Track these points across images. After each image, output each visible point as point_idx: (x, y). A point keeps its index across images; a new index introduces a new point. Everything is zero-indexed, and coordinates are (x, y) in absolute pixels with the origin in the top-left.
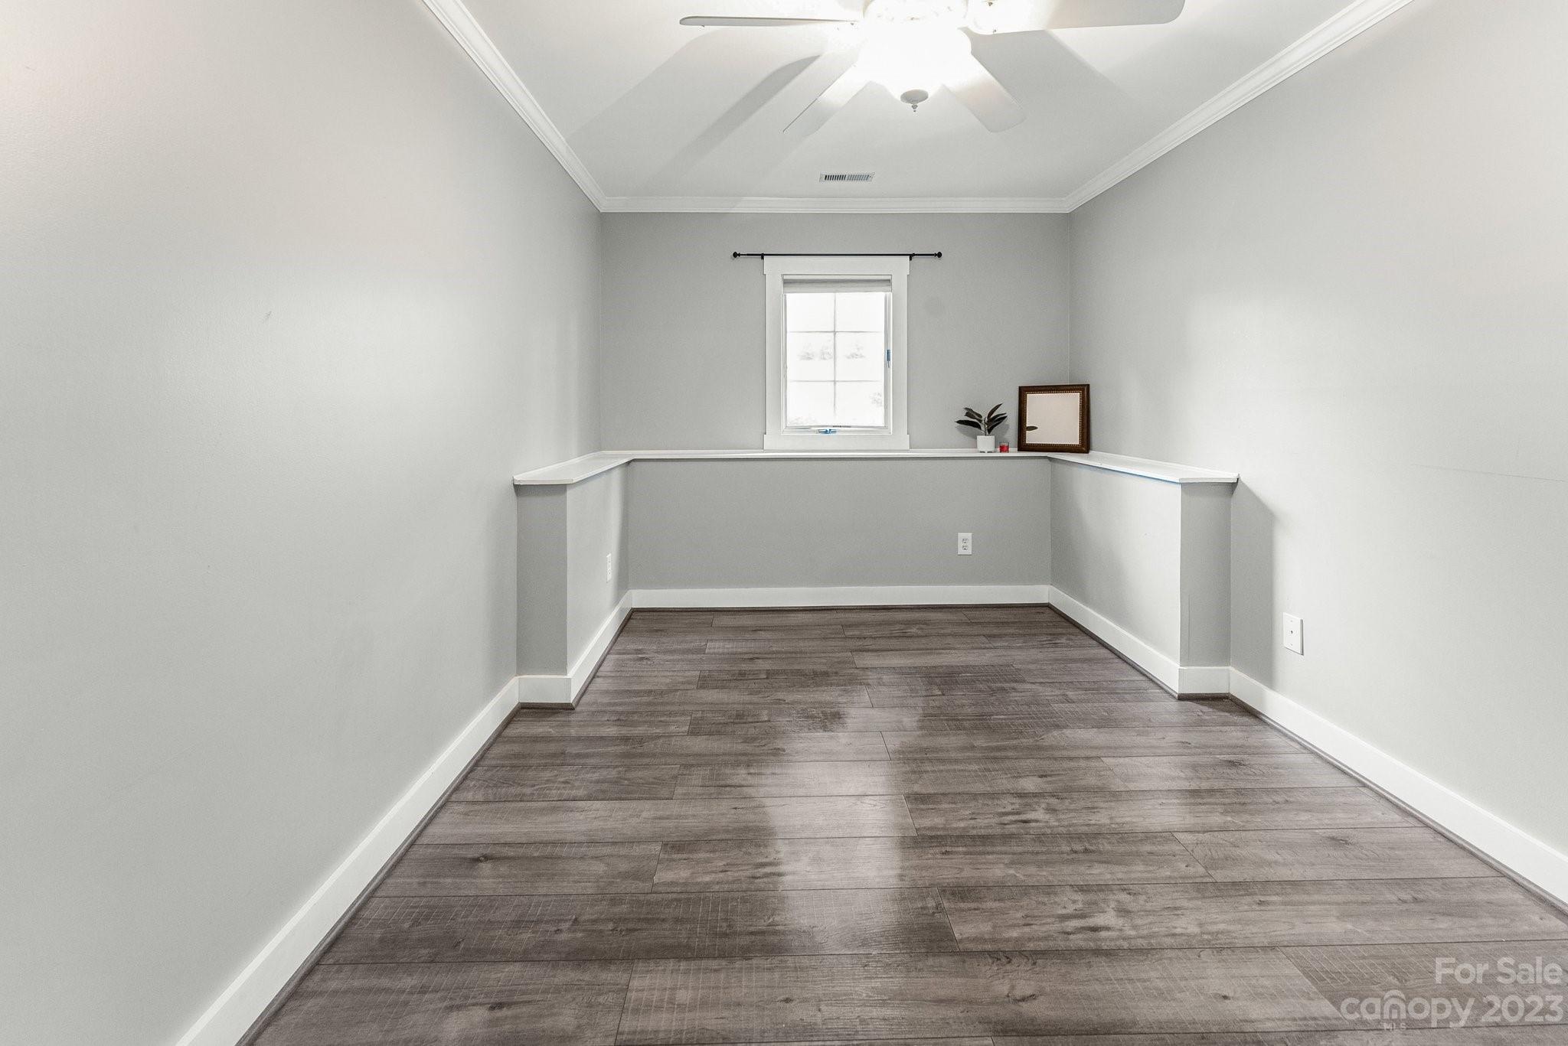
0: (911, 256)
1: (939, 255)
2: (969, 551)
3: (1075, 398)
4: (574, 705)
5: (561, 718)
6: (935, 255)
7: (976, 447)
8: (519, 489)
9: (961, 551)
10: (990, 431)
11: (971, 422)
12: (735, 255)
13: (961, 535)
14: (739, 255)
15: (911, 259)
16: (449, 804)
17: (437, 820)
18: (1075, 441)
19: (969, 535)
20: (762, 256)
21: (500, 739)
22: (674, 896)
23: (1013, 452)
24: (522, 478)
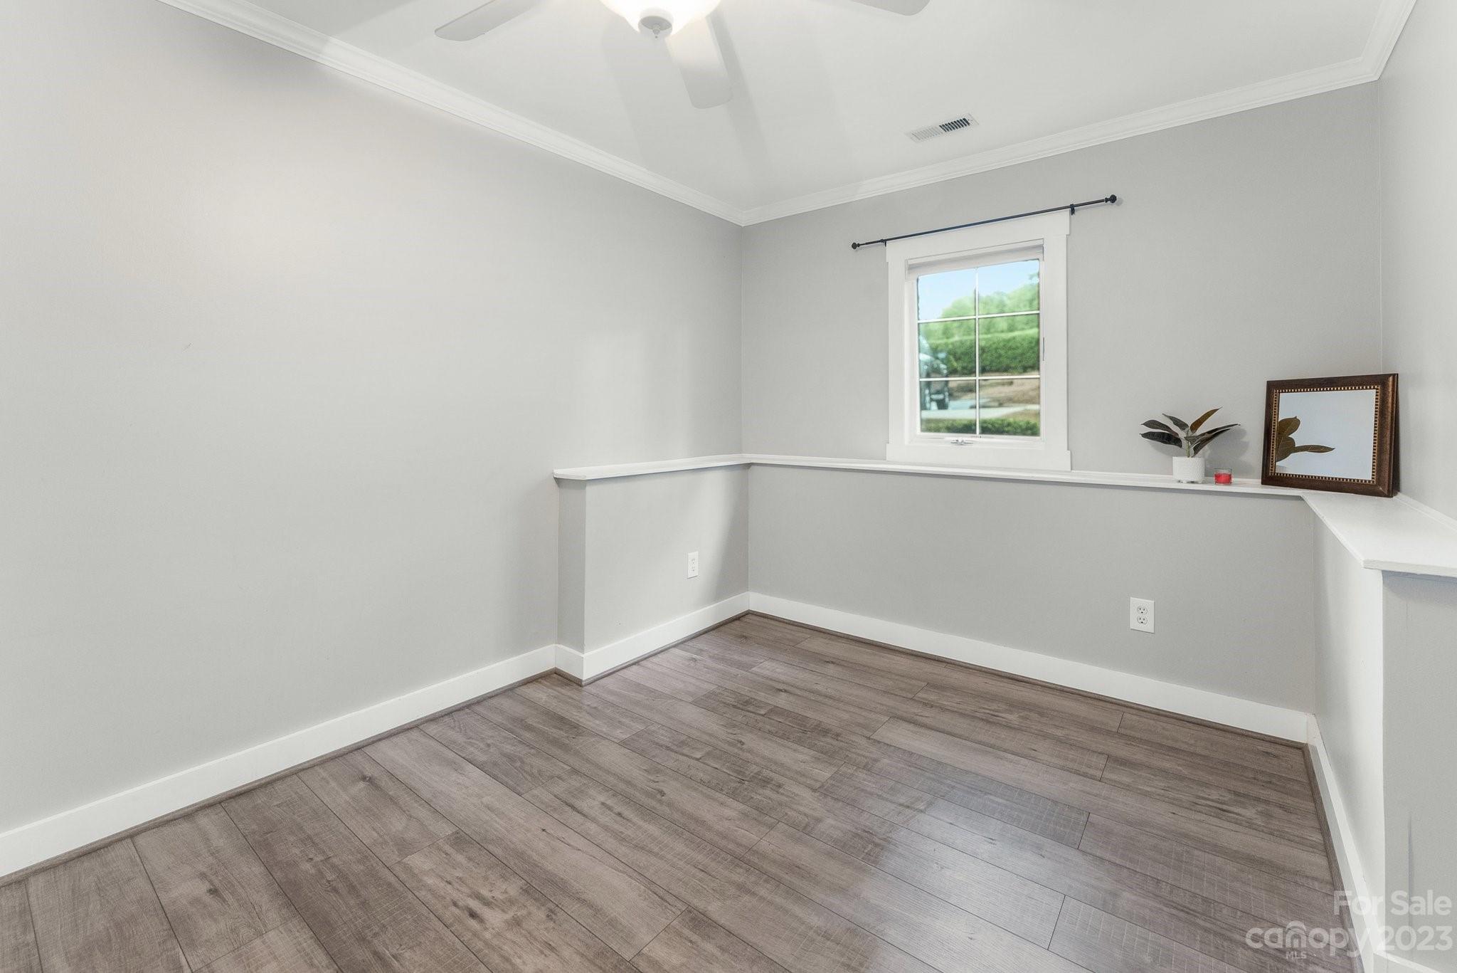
0: (1072, 209)
1: (1113, 199)
2: (1149, 627)
3: (1368, 397)
4: (583, 683)
5: (566, 691)
6: (1107, 200)
7: (1171, 473)
8: (558, 481)
9: (1134, 624)
10: (1196, 450)
11: (1163, 435)
12: (855, 246)
13: (1135, 602)
14: (859, 245)
15: (1073, 212)
16: (415, 730)
17: (395, 739)
18: (1365, 473)
19: (1149, 604)
20: (884, 241)
21: (510, 693)
22: (392, 879)
23: (1252, 484)
24: (561, 472)
